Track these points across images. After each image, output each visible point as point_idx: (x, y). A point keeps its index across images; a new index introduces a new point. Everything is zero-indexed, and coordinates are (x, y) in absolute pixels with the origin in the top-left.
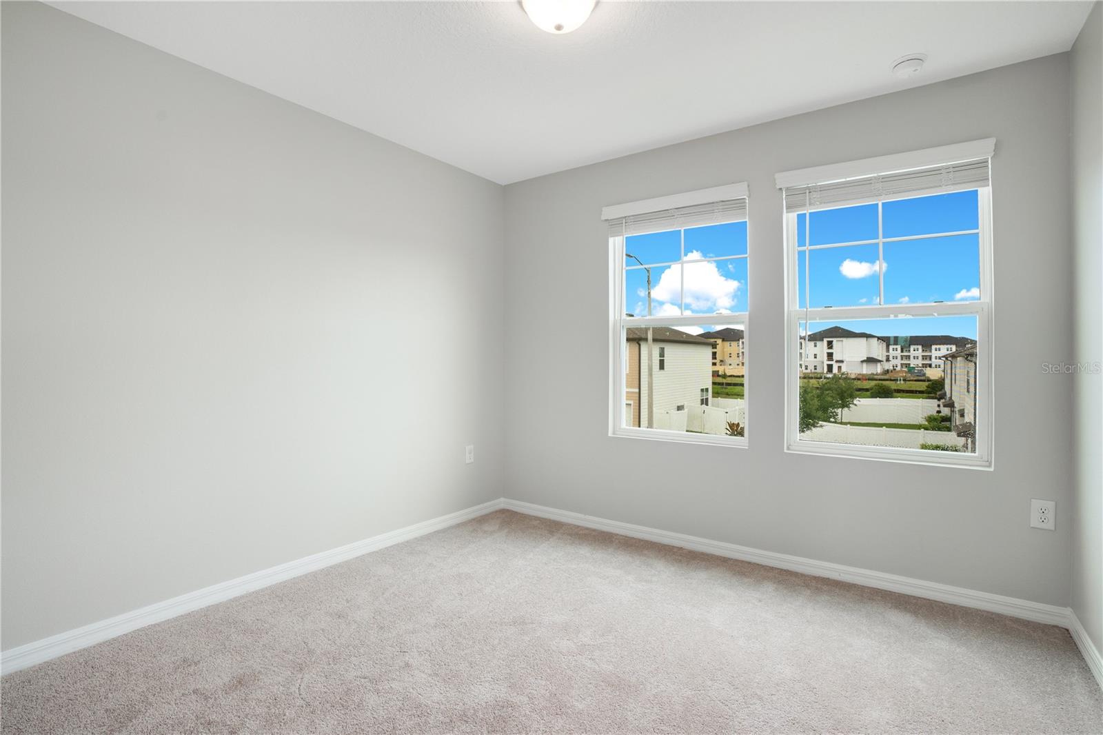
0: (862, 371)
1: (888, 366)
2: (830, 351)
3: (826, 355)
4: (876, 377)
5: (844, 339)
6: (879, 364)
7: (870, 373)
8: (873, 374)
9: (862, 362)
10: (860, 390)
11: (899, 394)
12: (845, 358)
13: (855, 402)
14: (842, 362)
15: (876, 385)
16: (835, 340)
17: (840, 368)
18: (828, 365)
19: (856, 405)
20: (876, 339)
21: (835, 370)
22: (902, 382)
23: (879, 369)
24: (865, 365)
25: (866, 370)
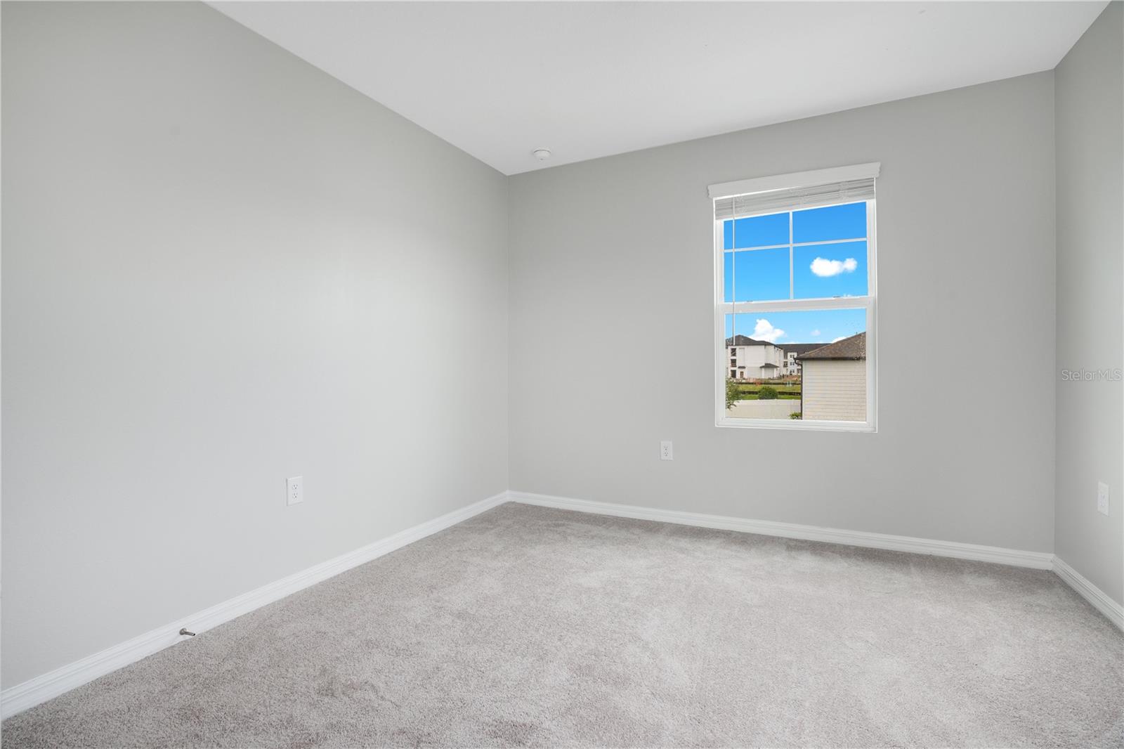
0: (761, 376)
1: (784, 372)
2: (734, 358)
3: (730, 362)
4: (771, 381)
5: (746, 347)
6: (775, 370)
7: (767, 378)
8: (770, 379)
9: (761, 367)
10: (744, 393)
11: (782, 396)
12: (747, 364)
13: (735, 403)
14: (744, 367)
15: (763, 389)
16: (737, 348)
17: (742, 373)
18: (732, 371)
19: (735, 405)
20: (773, 347)
21: (738, 375)
22: (791, 385)
23: (775, 374)
24: (763, 369)
25: (765, 375)
